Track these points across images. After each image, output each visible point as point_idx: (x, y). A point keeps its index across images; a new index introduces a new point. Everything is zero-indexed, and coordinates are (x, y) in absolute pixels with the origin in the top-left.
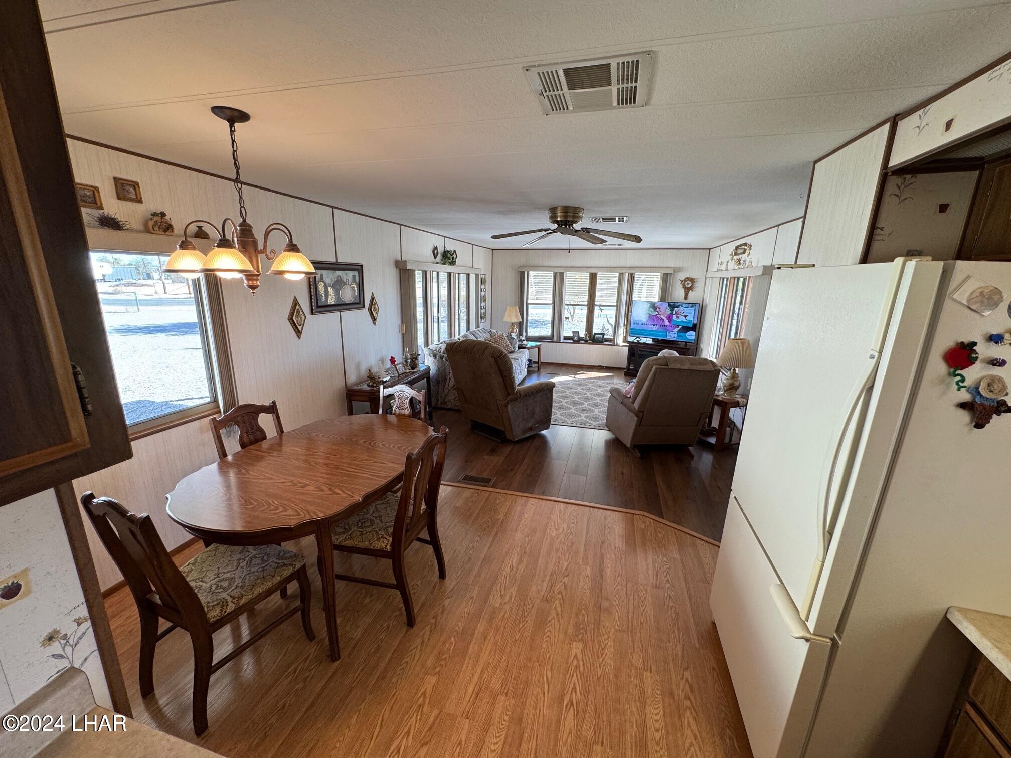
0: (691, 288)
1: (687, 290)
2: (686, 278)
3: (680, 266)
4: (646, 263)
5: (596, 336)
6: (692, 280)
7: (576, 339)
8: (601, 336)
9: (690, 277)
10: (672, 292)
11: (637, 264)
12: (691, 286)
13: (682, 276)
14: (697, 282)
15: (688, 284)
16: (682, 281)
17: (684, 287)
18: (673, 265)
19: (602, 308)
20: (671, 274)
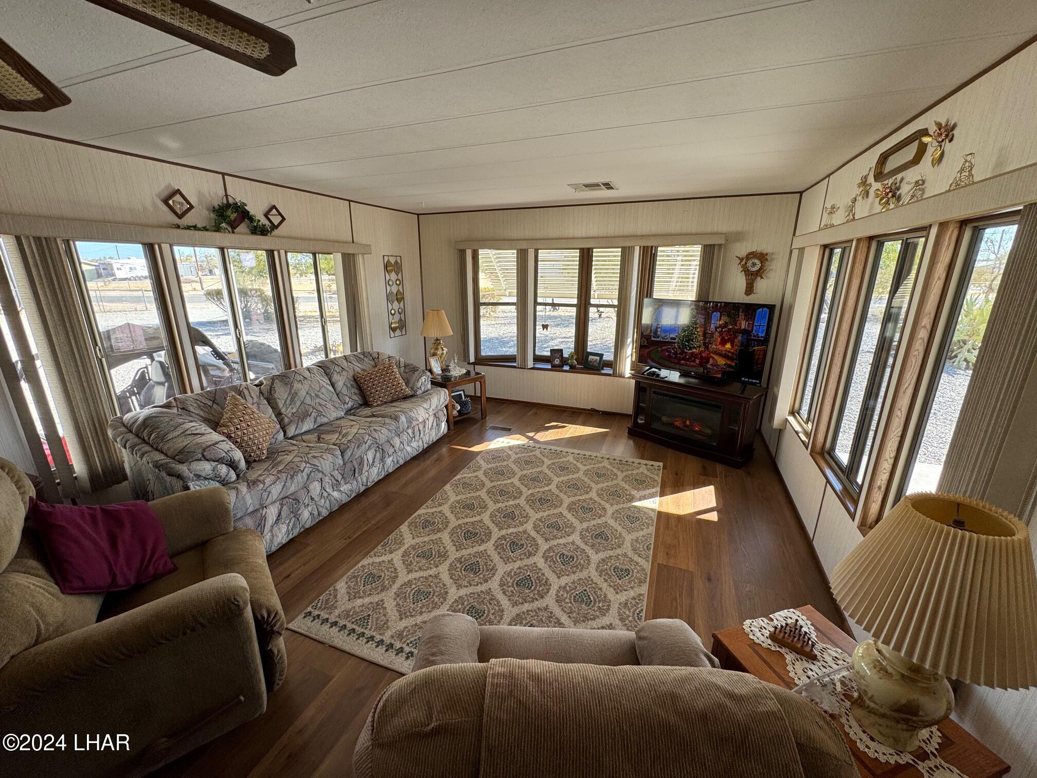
0: (759, 273)
1: (752, 277)
2: (752, 253)
3: (740, 229)
4: (675, 227)
5: (591, 357)
6: (763, 257)
7: (557, 362)
8: (598, 358)
9: (759, 250)
10: (722, 281)
11: (655, 230)
12: (760, 269)
13: (742, 249)
14: (772, 259)
15: (754, 265)
16: (741, 260)
17: (746, 271)
18: (724, 227)
19: (601, 309)
20: (720, 245)
